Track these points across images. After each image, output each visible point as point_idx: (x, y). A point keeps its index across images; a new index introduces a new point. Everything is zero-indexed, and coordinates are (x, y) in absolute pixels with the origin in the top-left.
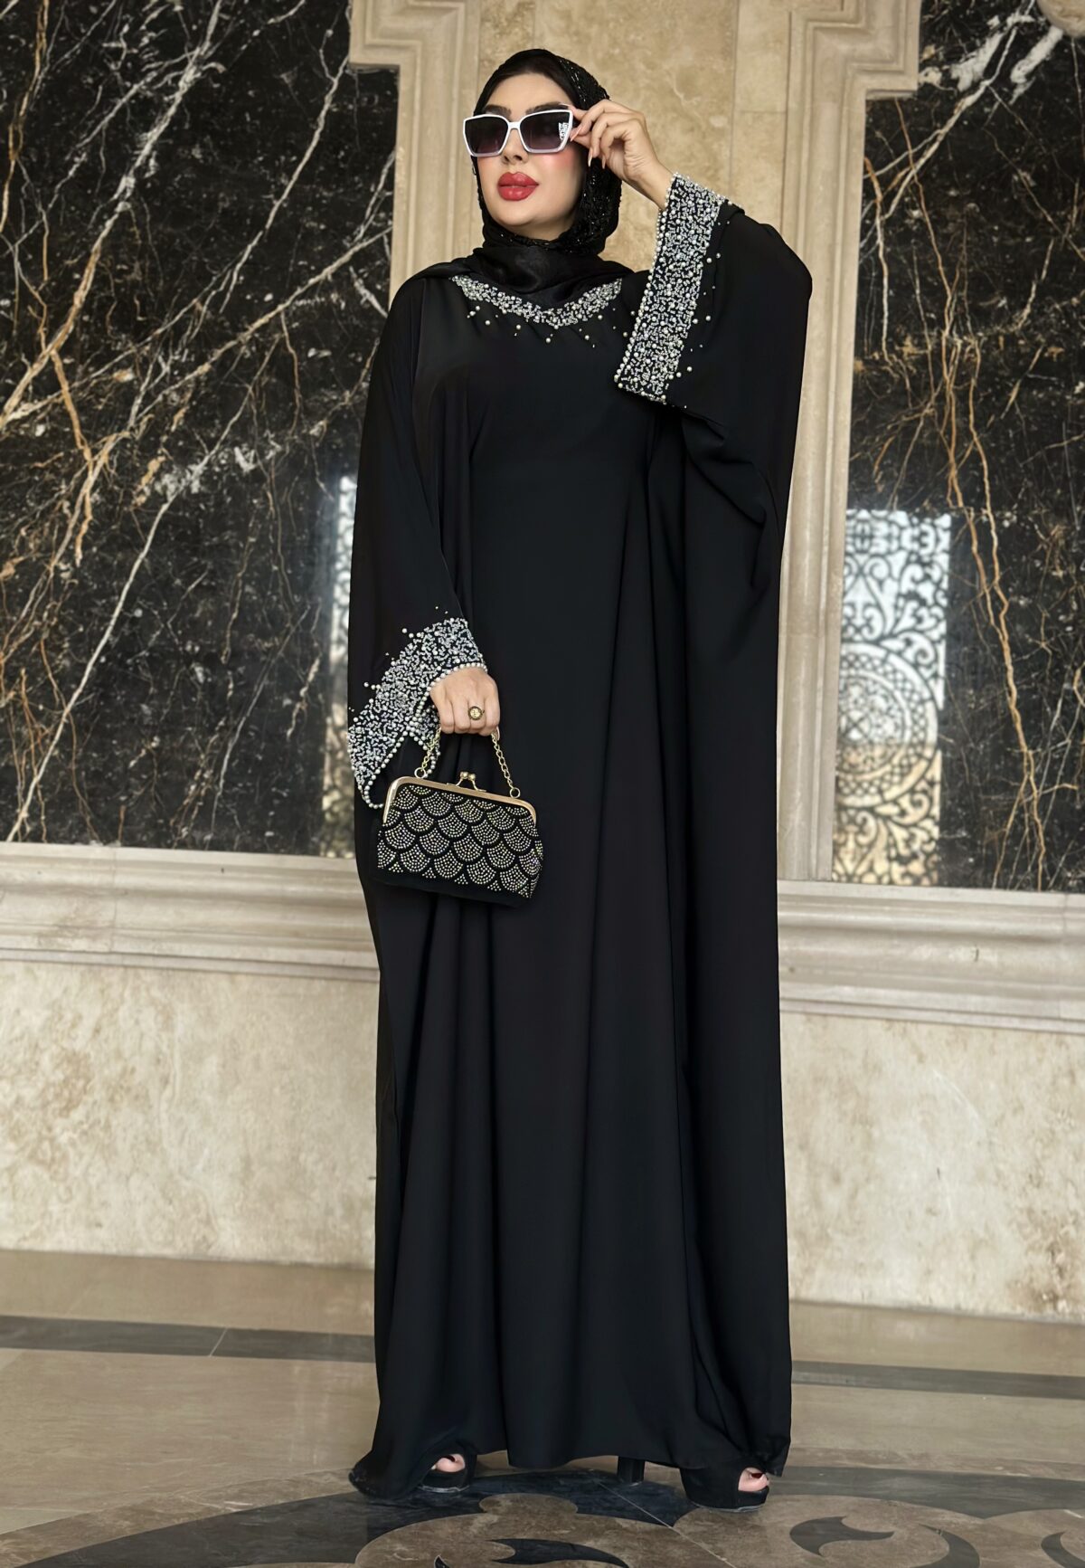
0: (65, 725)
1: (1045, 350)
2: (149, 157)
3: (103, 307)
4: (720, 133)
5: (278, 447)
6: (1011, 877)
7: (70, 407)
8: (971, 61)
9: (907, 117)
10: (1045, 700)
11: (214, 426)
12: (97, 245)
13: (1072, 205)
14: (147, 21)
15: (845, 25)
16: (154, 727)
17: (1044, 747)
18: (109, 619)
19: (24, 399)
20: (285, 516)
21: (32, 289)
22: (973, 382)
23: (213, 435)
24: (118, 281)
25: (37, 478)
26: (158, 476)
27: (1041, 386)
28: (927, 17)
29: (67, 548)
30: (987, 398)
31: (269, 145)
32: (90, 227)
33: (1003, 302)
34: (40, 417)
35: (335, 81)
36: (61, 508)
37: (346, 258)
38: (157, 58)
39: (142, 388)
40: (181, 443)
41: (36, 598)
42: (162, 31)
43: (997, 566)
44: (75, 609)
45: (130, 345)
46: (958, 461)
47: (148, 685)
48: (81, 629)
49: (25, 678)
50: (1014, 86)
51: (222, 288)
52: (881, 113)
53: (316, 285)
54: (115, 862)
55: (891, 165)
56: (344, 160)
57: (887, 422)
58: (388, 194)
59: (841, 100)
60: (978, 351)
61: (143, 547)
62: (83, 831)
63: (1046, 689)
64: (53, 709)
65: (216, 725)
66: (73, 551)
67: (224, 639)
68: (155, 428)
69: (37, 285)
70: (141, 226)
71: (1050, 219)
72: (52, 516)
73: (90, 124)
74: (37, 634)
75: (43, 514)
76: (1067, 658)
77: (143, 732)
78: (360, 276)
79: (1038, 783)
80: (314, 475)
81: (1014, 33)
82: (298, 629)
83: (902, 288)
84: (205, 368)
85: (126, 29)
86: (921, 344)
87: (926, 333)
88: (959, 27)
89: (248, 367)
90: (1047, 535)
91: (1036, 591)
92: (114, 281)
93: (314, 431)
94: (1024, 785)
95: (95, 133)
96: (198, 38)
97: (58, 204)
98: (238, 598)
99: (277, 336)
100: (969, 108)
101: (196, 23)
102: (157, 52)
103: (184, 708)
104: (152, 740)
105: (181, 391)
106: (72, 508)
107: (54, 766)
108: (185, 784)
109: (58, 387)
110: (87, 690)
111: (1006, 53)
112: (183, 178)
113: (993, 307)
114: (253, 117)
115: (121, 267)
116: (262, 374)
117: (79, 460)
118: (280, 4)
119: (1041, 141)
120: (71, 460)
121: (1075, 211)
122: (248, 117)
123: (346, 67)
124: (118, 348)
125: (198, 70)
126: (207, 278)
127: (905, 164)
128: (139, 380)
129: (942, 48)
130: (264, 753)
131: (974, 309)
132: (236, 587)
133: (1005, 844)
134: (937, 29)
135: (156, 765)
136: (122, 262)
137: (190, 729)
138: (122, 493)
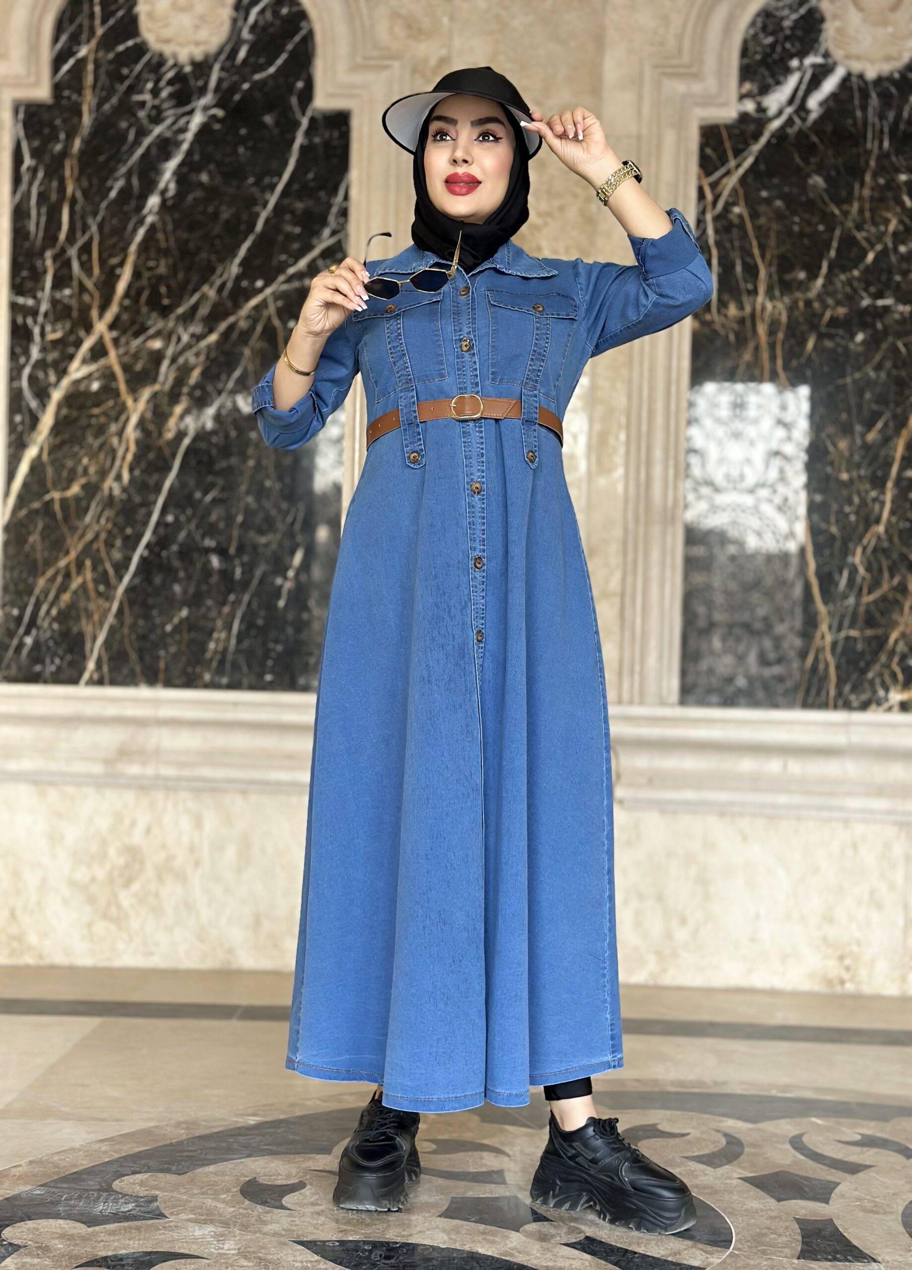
0: (121, 603)
1: (834, 311)
2: (169, 182)
3: (139, 293)
6: (811, 700)
7: (117, 369)
8: (777, 94)
9: (730, 137)
10: (834, 571)
11: (220, 379)
12: (133, 248)
13: (853, 201)
14: (165, 79)
15: (682, 70)
16: (184, 601)
17: (835, 604)
18: (149, 523)
19: (84, 362)
21: (86, 282)
22: (781, 336)
23: (221, 386)
24: (149, 274)
25: (94, 421)
26: (182, 417)
27: (831, 337)
29: (117, 473)
30: (791, 347)
31: (257, 170)
32: (128, 233)
33: (802, 275)
34: (96, 375)
35: (305, 122)
36: (112, 444)
37: (315, 253)
38: (173, 107)
39: (169, 352)
40: (198, 393)
41: (95, 509)
42: (177, 86)
44: (125, 515)
45: (159, 321)
47: (176, 571)
48: (128, 530)
49: (89, 567)
50: (808, 112)
51: (225, 276)
52: (711, 135)
53: (293, 274)
54: (158, 702)
55: (717, 174)
56: (313, 180)
58: (344, 205)
59: (680, 126)
60: (784, 312)
61: (171, 469)
62: (134, 677)
63: (835, 562)
64: (110, 589)
65: (227, 598)
66: (122, 474)
67: (231, 536)
68: (180, 382)
69: (91, 279)
70: (165, 232)
71: (836, 212)
72: (105, 449)
73: (125, 157)
74: (97, 537)
75: (101, 447)
76: (850, 540)
77: (177, 605)
79: (830, 631)
81: (809, 72)
82: (285, 527)
83: (726, 267)
84: (213, 338)
85: (150, 85)
86: (741, 307)
87: (746, 299)
88: (769, 68)
89: (245, 336)
90: (835, 445)
91: (827, 489)
92: (146, 275)
94: (820, 632)
95: (129, 164)
96: (203, 91)
97: (104, 219)
98: (242, 505)
99: (266, 313)
100: (777, 129)
101: (201, 78)
102: (172, 102)
103: (204, 587)
104: (180, 610)
105: (197, 355)
106: (120, 442)
107: (112, 631)
108: (205, 642)
109: (107, 353)
110: (135, 574)
111: (803, 87)
112: (194, 198)
113: (795, 280)
114: (246, 148)
115: (151, 264)
116: (255, 341)
117: (123, 408)
118: (262, 65)
119: (830, 152)
120: (117, 409)
121: (856, 206)
122: (241, 150)
123: (314, 110)
124: (150, 323)
125: (204, 115)
126: (213, 270)
127: (728, 173)
128: (167, 346)
129: (755, 84)
130: (264, 619)
131: (780, 280)
132: (240, 499)
133: (806, 676)
134: (752, 70)
135: (186, 628)
136: (153, 260)
137: (209, 602)
138: (156, 431)
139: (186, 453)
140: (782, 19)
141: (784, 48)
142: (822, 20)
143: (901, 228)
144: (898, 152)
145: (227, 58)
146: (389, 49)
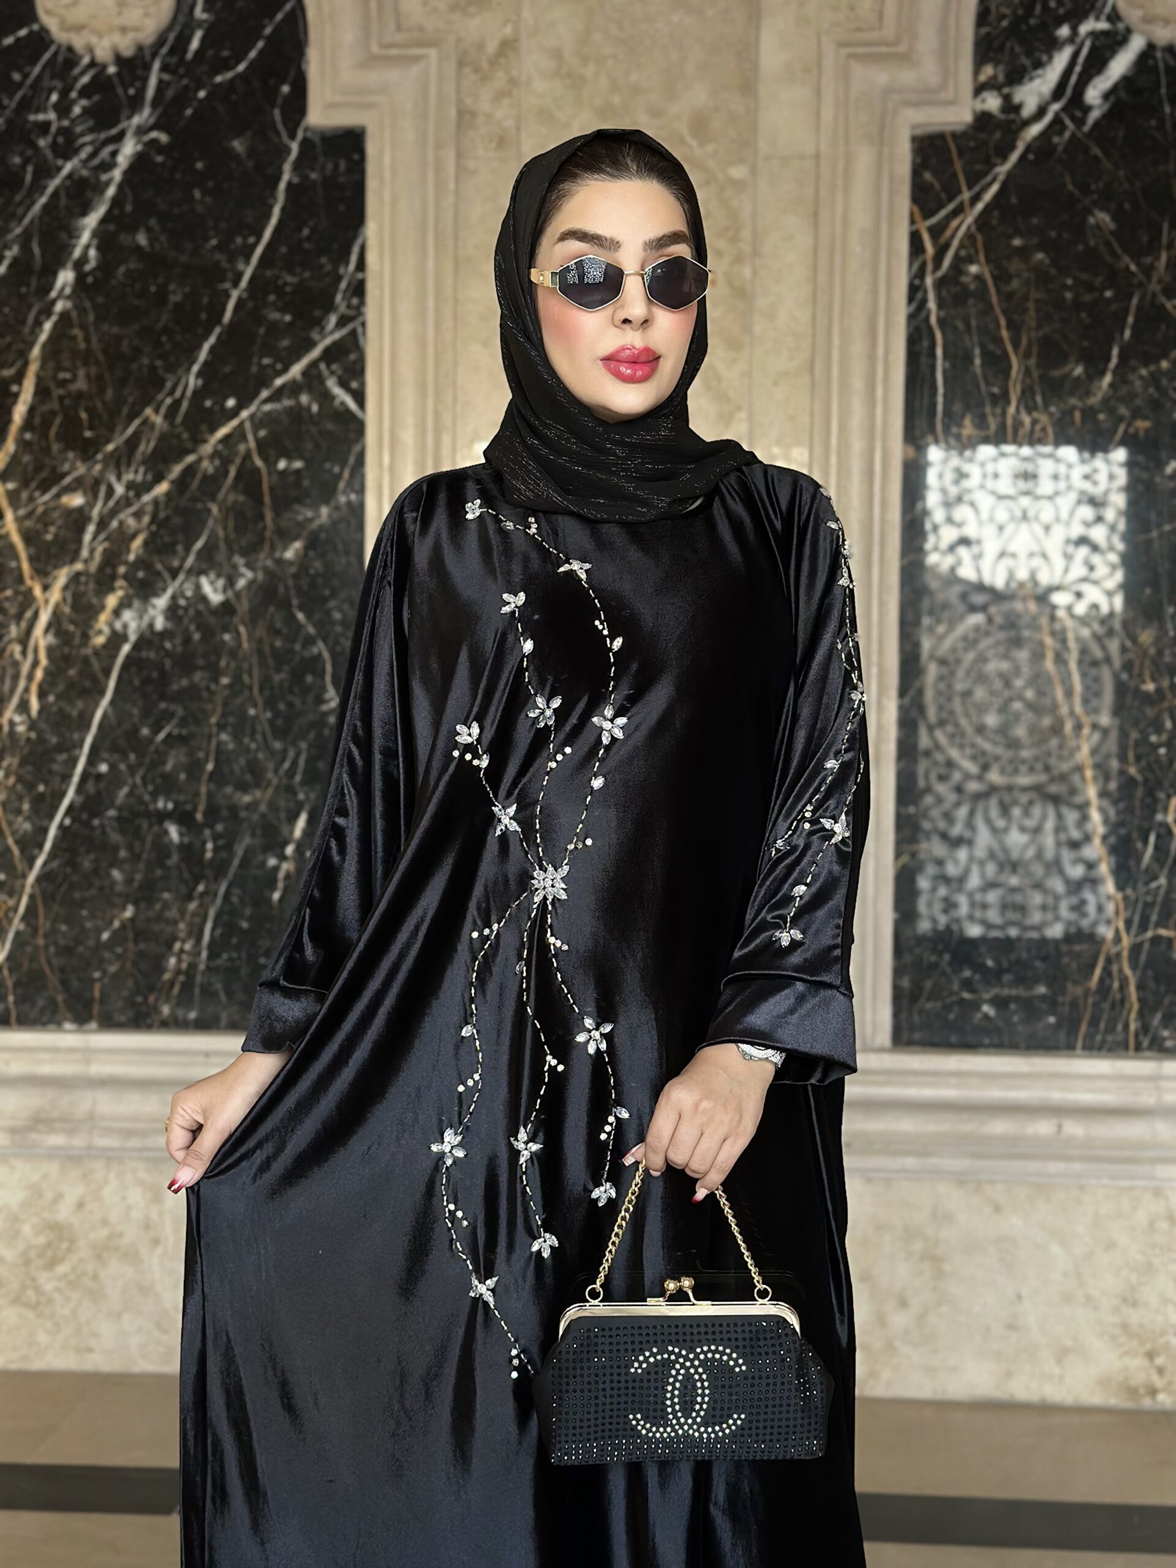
1: (1129, 425)
2: (87, 247)
3: (46, 423)
4: (739, 186)
5: (249, 574)
6: (1099, 1038)
7: (16, 539)
8: (1037, 82)
9: (961, 154)
10: (1135, 835)
11: (174, 552)
12: (36, 351)
13: (1159, 249)
14: (78, 86)
15: (884, 49)
16: (127, 895)
17: (1134, 888)
18: (71, 776)
20: (260, 652)
23: (176, 563)
24: (61, 392)
26: (117, 613)
28: (985, 30)
29: (21, 698)
31: (223, 225)
32: (26, 330)
33: (1079, 370)
35: (295, 147)
36: (12, 655)
37: (316, 353)
38: (91, 130)
39: (95, 513)
40: (141, 574)
42: (96, 98)
43: (1076, 680)
44: (34, 765)
45: (79, 464)
47: (116, 849)
48: (41, 788)
50: (1087, 109)
51: (178, 394)
52: (931, 149)
53: (283, 386)
54: (88, 1053)
55: (943, 213)
56: (309, 238)
58: (360, 276)
59: (881, 138)
60: (1050, 430)
61: (103, 693)
62: (55, 1010)
63: (1136, 821)
64: (16, 877)
65: (194, 889)
66: (28, 701)
67: (197, 794)
68: (111, 559)
70: (83, 327)
71: (1133, 268)
73: (22, 209)
76: (1159, 785)
77: (116, 900)
78: (333, 373)
79: (1128, 931)
80: (290, 605)
81: (1088, 45)
82: (280, 779)
83: (958, 359)
84: (163, 488)
85: (54, 97)
86: (982, 423)
87: (988, 410)
88: (1022, 41)
89: (212, 484)
90: (1134, 642)
91: (1122, 708)
92: (56, 392)
93: (289, 555)
94: (1112, 933)
95: (26, 221)
96: (136, 104)
98: (213, 747)
99: (242, 448)
100: (1036, 139)
101: (132, 85)
102: (91, 123)
103: (159, 872)
104: (124, 909)
105: (138, 515)
106: (24, 653)
107: (20, 941)
108: (163, 957)
109: (1, 515)
110: (52, 855)
111: (1078, 69)
112: (128, 270)
113: (1067, 376)
114: (203, 194)
115: (64, 375)
116: (227, 492)
117: (28, 599)
118: (228, 59)
119: (1121, 173)
120: (20, 598)
121: (1164, 257)
122: (197, 194)
123: (306, 129)
124: (66, 467)
125: (138, 142)
126: (160, 384)
127: (959, 211)
128: (91, 505)
129: (1001, 68)
130: (250, 919)
131: (1043, 378)
132: (210, 737)
133: (1090, 1000)
134: (996, 44)
135: (131, 935)
136: (66, 370)
137: (166, 895)
138: (78, 634)
139: (125, 667)
141: (1046, 9)
145: (172, 52)
146: (421, 29)
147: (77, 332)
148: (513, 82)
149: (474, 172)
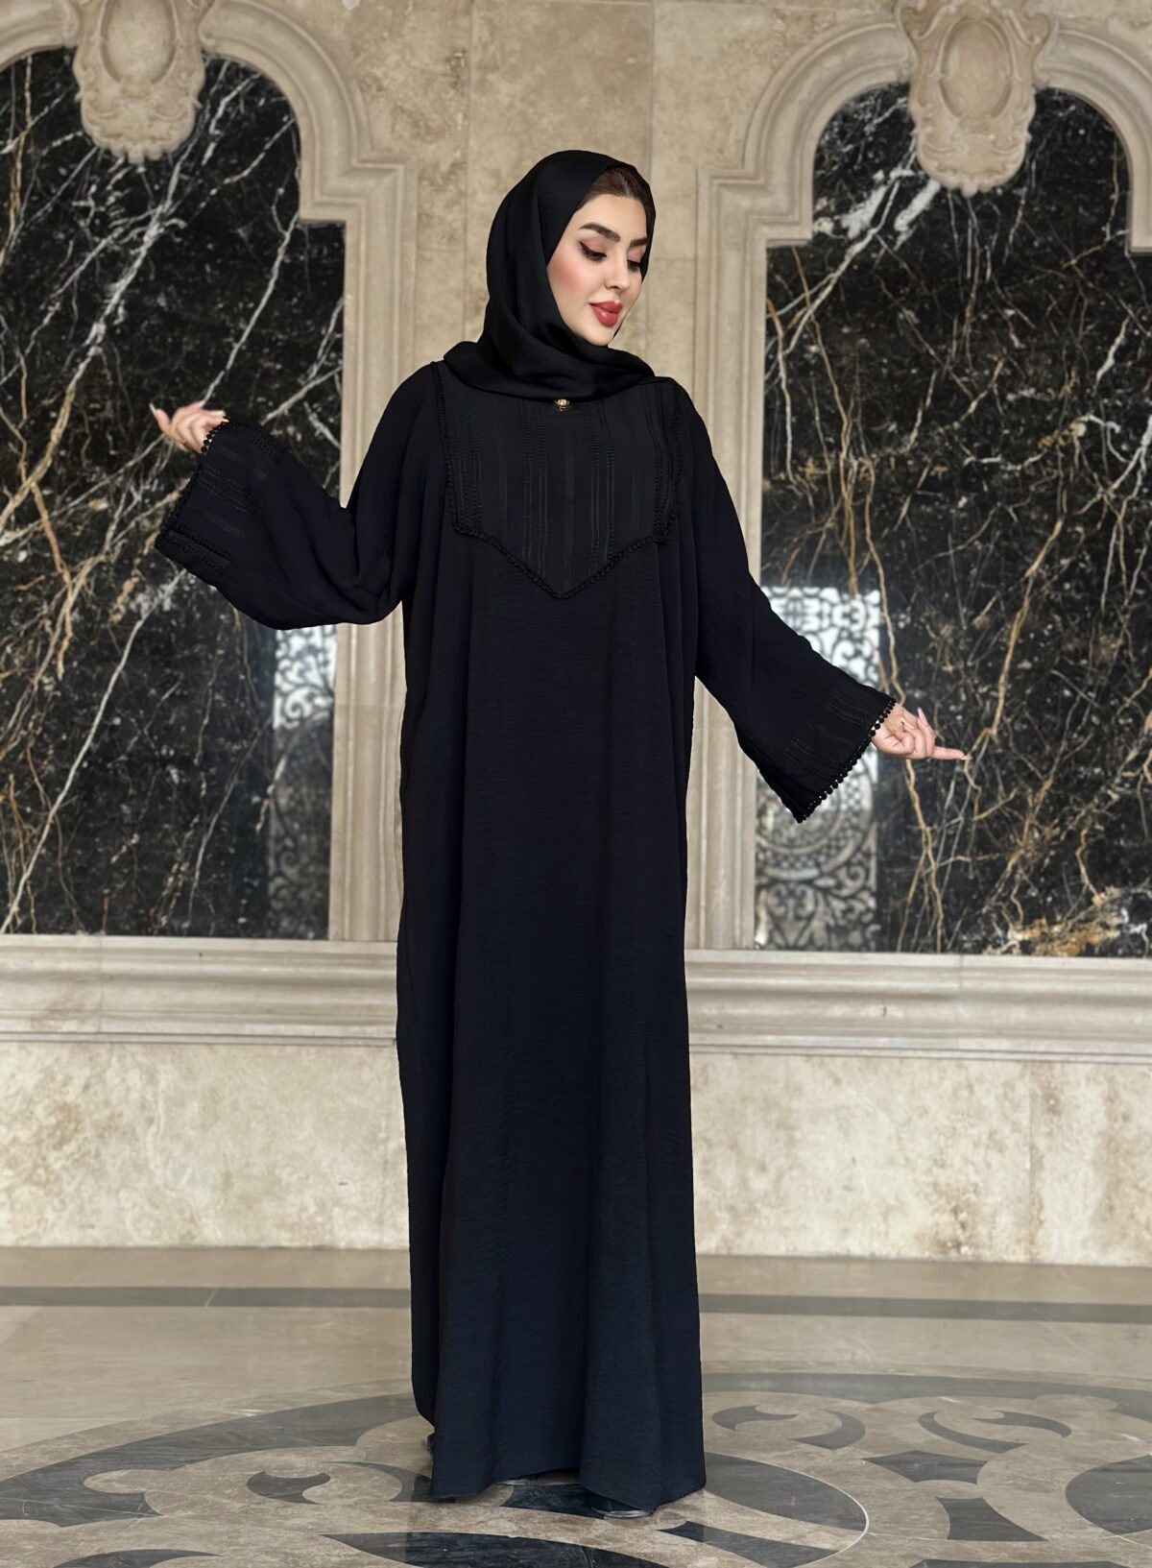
0: (53, 826)
1: (931, 470)
2: (117, 306)
3: (78, 443)
6: (914, 941)
7: (50, 535)
8: (859, 212)
9: (803, 263)
10: (940, 783)
12: (72, 386)
13: (950, 339)
14: (113, 181)
15: (745, 182)
16: (134, 825)
17: (940, 824)
18: (90, 727)
19: (8, 527)
20: (250, 630)
21: (12, 427)
22: (869, 499)
24: (92, 418)
25: (20, 600)
26: (132, 596)
27: (929, 501)
28: (820, 172)
29: (50, 664)
30: (882, 512)
31: (228, 293)
32: (65, 369)
33: (893, 427)
34: (22, 544)
35: (287, 235)
36: (43, 628)
37: (301, 394)
38: (123, 216)
39: (117, 516)
40: (153, 565)
41: (22, 709)
42: (127, 191)
43: (894, 663)
44: (58, 718)
45: (104, 476)
46: (857, 570)
47: (127, 787)
48: (64, 737)
49: (13, 783)
50: (897, 234)
52: (780, 259)
53: (273, 420)
54: (101, 950)
55: (790, 306)
56: (297, 306)
57: (793, 535)
58: (338, 336)
59: (744, 247)
60: (872, 471)
61: (119, 660)
62: (70, 921)
63: (940, 772)
64: (40, 810)
65: (190, 821)
66: (56, 666)
67: (195, 743)
68: (129, 552)
69: (17, 423)
70: (111, 368)
71: (932, 352)
72: (35, 634)
73: (64, 275)
74: (23, 743)
75: (26, 632)
77: (124, 830)
78: (314, 410)
79: (935, 857)
81: (897, 186)
83: (802, 416)
85: (93, 189)
86: (822, 466)
87: (825, 455)
88: (848, 181)
90: (937, 633)
91: (929, 684)
92: (87, 419)
94: (923, 858)
95: (67, 284)
96: (160, 196)
97: (34, 349)
98: (209, 705)
100: (858, 254)
101: (157, 182)
102: (123, 210)
103: (161, 807)
104: (132, 837)
105: (152, 518)
106: (53, 627)
107: (41, 864)
108: (162, 878)
109: (38, 516)
110: (71, 793)
111: (890, 204)
112: (149, 324)
113: (883, 431)
114: (213, 268)
115: (92, 406)
117: (59, 582)
118: (235, 165)
119: (922, 283)
120: (51, 583)
122: (208, 269)
123: (297, 222)
124: (93, 479)
125: (161, 226)
127: (802, 305)
128: (113, 509)
129: (833, 200)
130: (236, 846)
131: (868, 433)
132: (207, 695)
133: (907, 912)
134: (828, 184)
135: (136, 860)
136: (95, 401)
137: (166, 826)
138: (99, 611)
139: (137, 640)
140: (864, 123)
141: (865, 157)
142: (912, 125)
143: (1008, 372)
144: (1003, 281)
145: (190, 158)
146: (390, 150)
147: (106, 371)
148: (462, 194)
149: (430, 260)
